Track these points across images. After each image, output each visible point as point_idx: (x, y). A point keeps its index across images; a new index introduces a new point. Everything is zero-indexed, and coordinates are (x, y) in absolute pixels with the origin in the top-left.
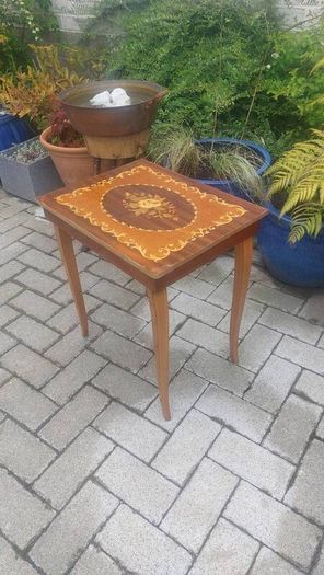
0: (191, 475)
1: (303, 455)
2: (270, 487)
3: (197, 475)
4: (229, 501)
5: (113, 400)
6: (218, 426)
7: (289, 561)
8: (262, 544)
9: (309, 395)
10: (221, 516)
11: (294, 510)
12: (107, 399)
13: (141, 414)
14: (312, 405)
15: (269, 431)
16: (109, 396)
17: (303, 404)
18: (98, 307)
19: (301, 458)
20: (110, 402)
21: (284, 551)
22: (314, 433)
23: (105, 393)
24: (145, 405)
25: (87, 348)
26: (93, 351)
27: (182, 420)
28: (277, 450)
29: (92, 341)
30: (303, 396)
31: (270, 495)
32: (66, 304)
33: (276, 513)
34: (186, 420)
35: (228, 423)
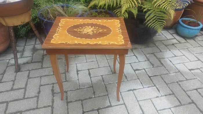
0: (141, 108)
1: (153, 82)
2: (157, 95)
3: (142, 107)
4: (154, 106)
5: (98, 110)
6: (132, 92)
7: (177, 106)
8: (170, 108)
9: (139, 69)
10: (157, 111)
11: (165, 95)
12: (97, 111)
13: (111, 106)
14: (141, 70)
15: (141, 83)
16: (95, 110)
17: (140, 71)
18: (53, 87)
19: (154, 84)
20: (98, 111)
21: (175, 105)
22: (149, 76)
23: (93, 110)
24: (109, 103)
25: (68, 103)
26: (71, 102)
27: (122, 98)
28: (149, 86)
29: (67, 99)
30: (137, 70)
31: (159, 97)
32: (37, 95)
33: (164, 99)
34: (123, 97)
35: (132, 89)
